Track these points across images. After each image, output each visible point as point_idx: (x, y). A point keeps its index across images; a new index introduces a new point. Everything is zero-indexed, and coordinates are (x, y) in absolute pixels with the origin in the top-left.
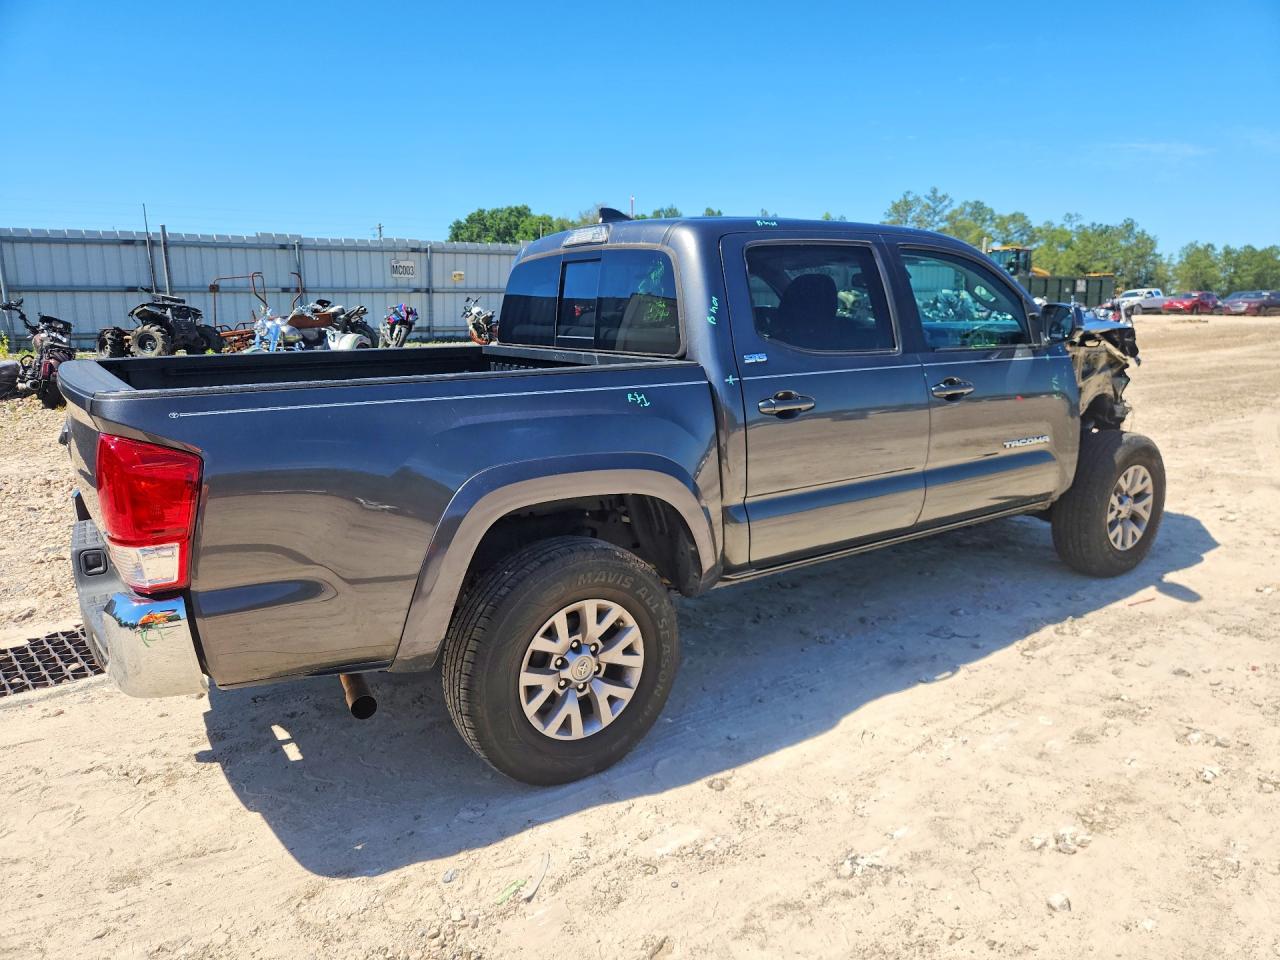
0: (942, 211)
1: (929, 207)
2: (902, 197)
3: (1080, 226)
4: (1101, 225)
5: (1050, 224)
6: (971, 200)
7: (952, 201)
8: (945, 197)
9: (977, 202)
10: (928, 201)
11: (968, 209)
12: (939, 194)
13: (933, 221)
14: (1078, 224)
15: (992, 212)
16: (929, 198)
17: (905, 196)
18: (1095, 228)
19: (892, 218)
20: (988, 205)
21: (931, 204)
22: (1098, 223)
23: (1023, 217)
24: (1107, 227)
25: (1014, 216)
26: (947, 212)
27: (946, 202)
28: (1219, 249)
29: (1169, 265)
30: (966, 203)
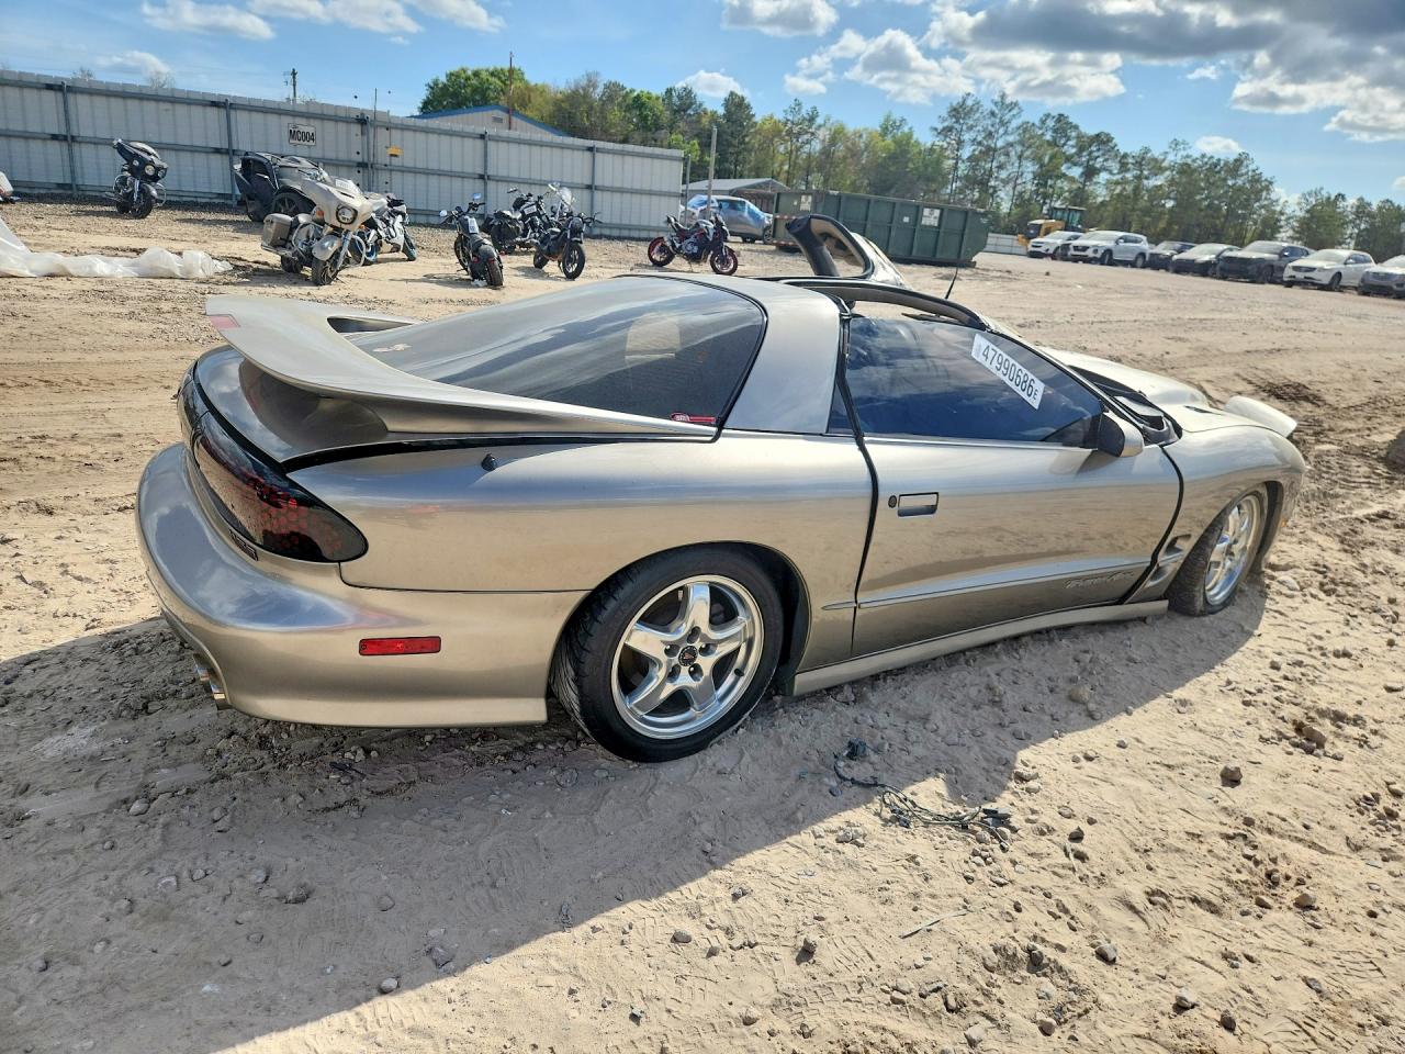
0: (1009, 122)
1: (993, 114)
2: (961, 100)
3: (1188, 156)
4: (1212, 157)
5: (1147, 151)
6: (1055, 113)
7: (1021, 110)
8: (1016, 104)
9: (1061, 115)
10: (994, 108)
11: (1050, 123)
12: (1008, 101)
13: (997, 131)
14: (1185, 153)
15: (1076, 127)
16: (996, 103)
17: (964, 101)
18: (1206, 160)
19: (946, 124)
20: (1073, 119)
21: (997, 111)
22: (1209, 155)
23: (1110, 139)
24: (1219, 160)
25: (1098, 135)
26: (1015, 123)
27: (1015, 112)
28: (1351, 201)
29: (1282, 213)
30: (1048, 116)
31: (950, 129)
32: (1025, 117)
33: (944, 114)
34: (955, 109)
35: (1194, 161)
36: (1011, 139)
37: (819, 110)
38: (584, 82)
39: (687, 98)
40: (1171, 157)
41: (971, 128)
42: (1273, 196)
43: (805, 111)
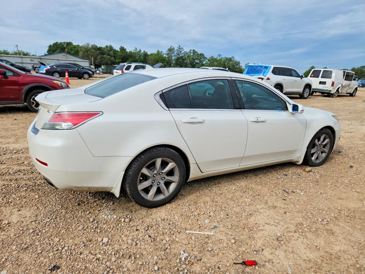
31: (169, 54)
32: (184, 50)
33: (167, 51)
34: (169, 49)
35: (224, 58)
36: (183, 55)
37: (141, 50)
38: (86, 45)
39: (111, 48)
40: (219, 58)
41: (173, 53)
42: (240, 65)
43: (138, 50)
